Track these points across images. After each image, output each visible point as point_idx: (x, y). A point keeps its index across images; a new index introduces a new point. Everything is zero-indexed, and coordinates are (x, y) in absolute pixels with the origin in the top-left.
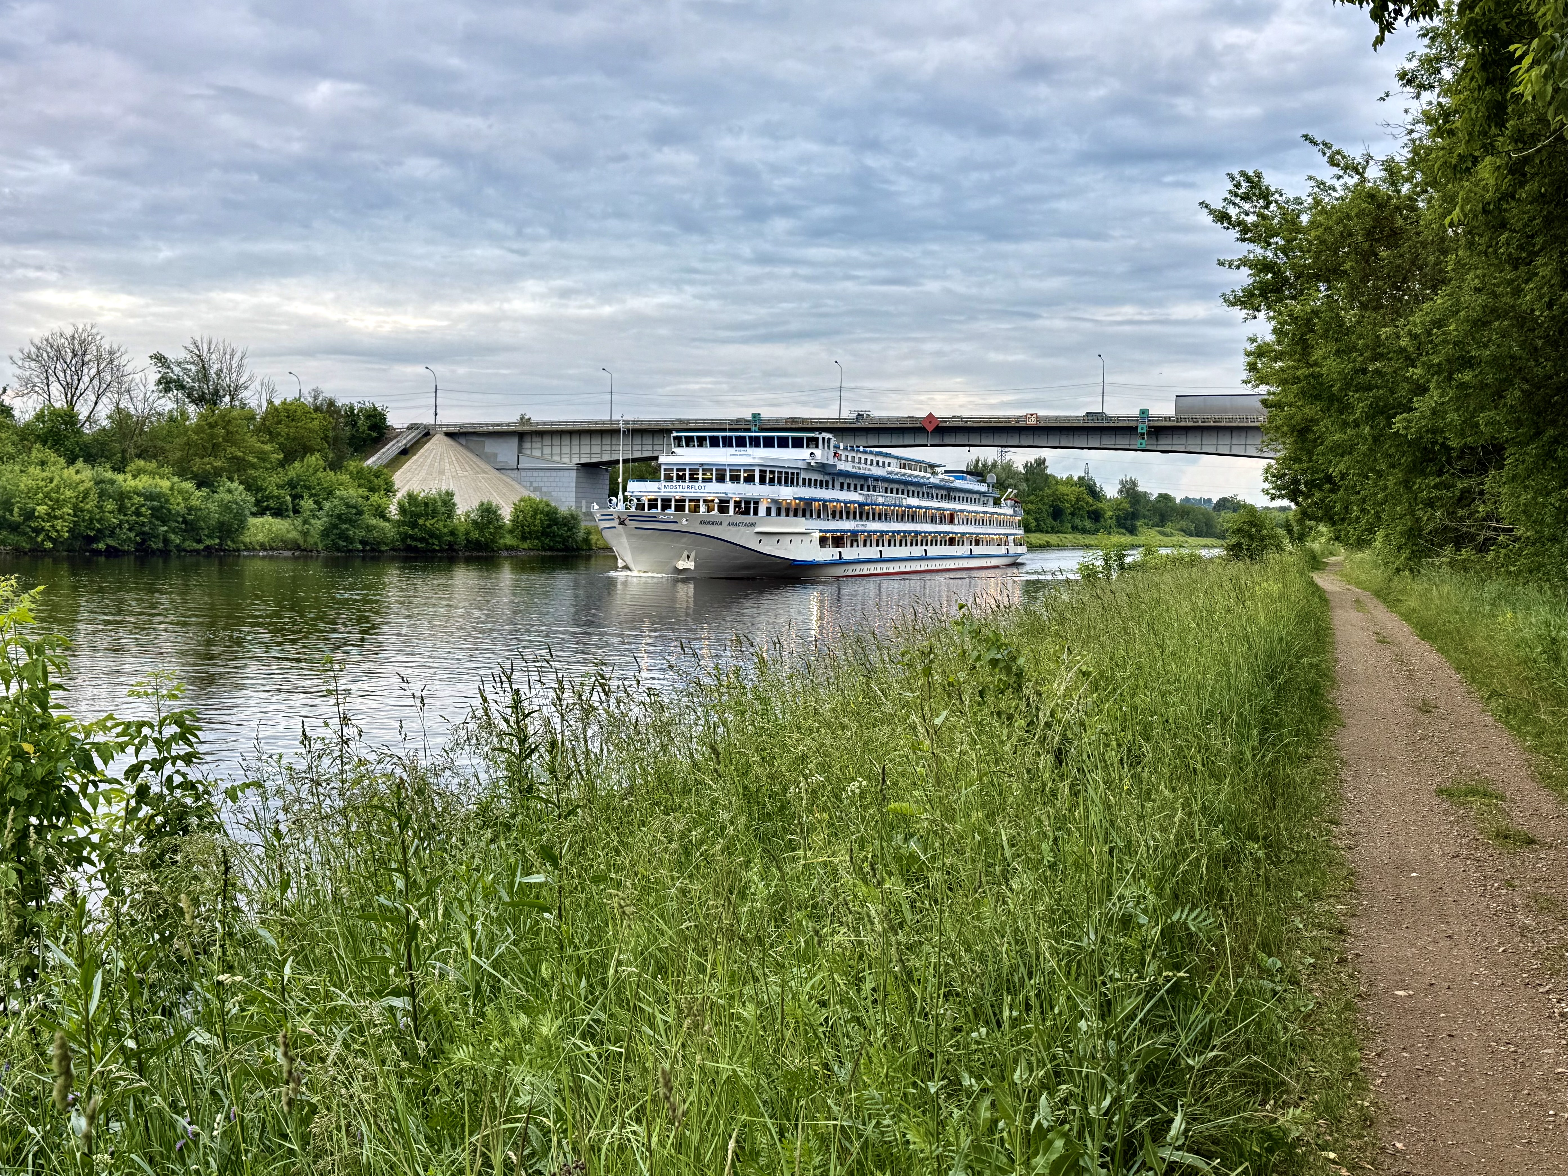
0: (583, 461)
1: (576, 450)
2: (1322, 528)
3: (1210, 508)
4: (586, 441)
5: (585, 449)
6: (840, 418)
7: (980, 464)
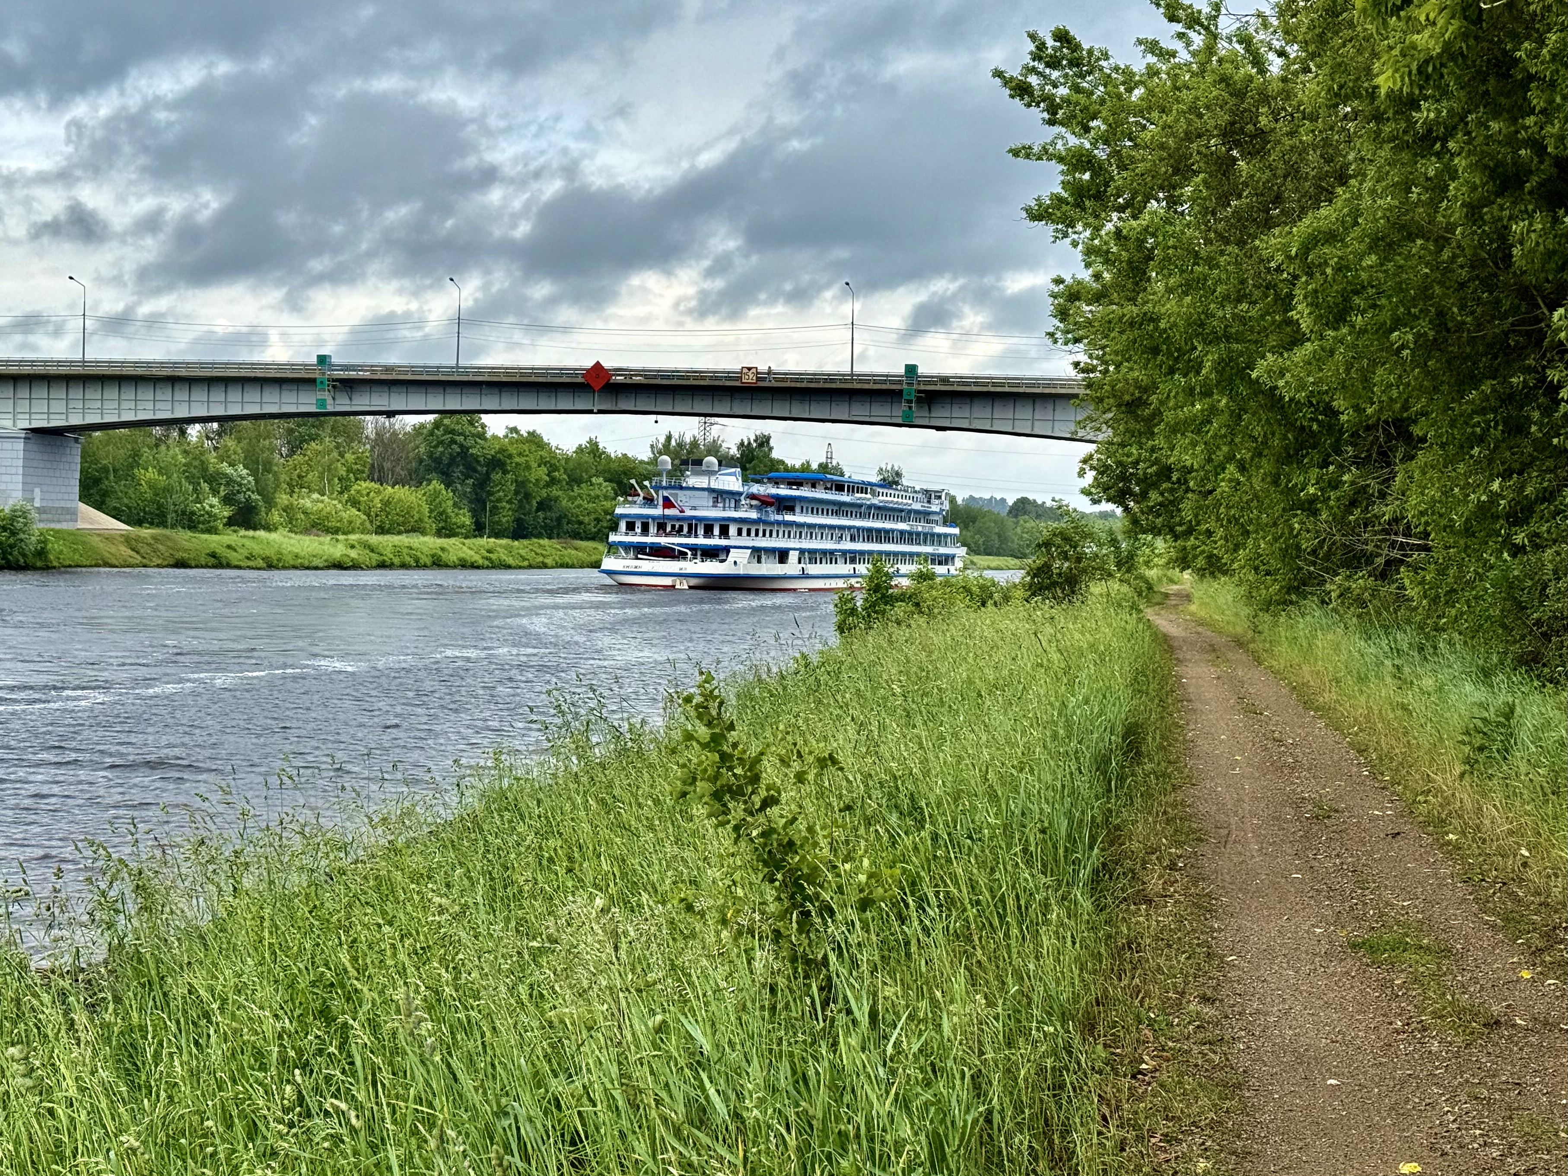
0: (35, 424)
1: (23, 406)
2: (1160, 544)
3: (1004, 513)
4: (40, 392)
5: (40, 406)
6: (458, 367)
7: (673, 443)
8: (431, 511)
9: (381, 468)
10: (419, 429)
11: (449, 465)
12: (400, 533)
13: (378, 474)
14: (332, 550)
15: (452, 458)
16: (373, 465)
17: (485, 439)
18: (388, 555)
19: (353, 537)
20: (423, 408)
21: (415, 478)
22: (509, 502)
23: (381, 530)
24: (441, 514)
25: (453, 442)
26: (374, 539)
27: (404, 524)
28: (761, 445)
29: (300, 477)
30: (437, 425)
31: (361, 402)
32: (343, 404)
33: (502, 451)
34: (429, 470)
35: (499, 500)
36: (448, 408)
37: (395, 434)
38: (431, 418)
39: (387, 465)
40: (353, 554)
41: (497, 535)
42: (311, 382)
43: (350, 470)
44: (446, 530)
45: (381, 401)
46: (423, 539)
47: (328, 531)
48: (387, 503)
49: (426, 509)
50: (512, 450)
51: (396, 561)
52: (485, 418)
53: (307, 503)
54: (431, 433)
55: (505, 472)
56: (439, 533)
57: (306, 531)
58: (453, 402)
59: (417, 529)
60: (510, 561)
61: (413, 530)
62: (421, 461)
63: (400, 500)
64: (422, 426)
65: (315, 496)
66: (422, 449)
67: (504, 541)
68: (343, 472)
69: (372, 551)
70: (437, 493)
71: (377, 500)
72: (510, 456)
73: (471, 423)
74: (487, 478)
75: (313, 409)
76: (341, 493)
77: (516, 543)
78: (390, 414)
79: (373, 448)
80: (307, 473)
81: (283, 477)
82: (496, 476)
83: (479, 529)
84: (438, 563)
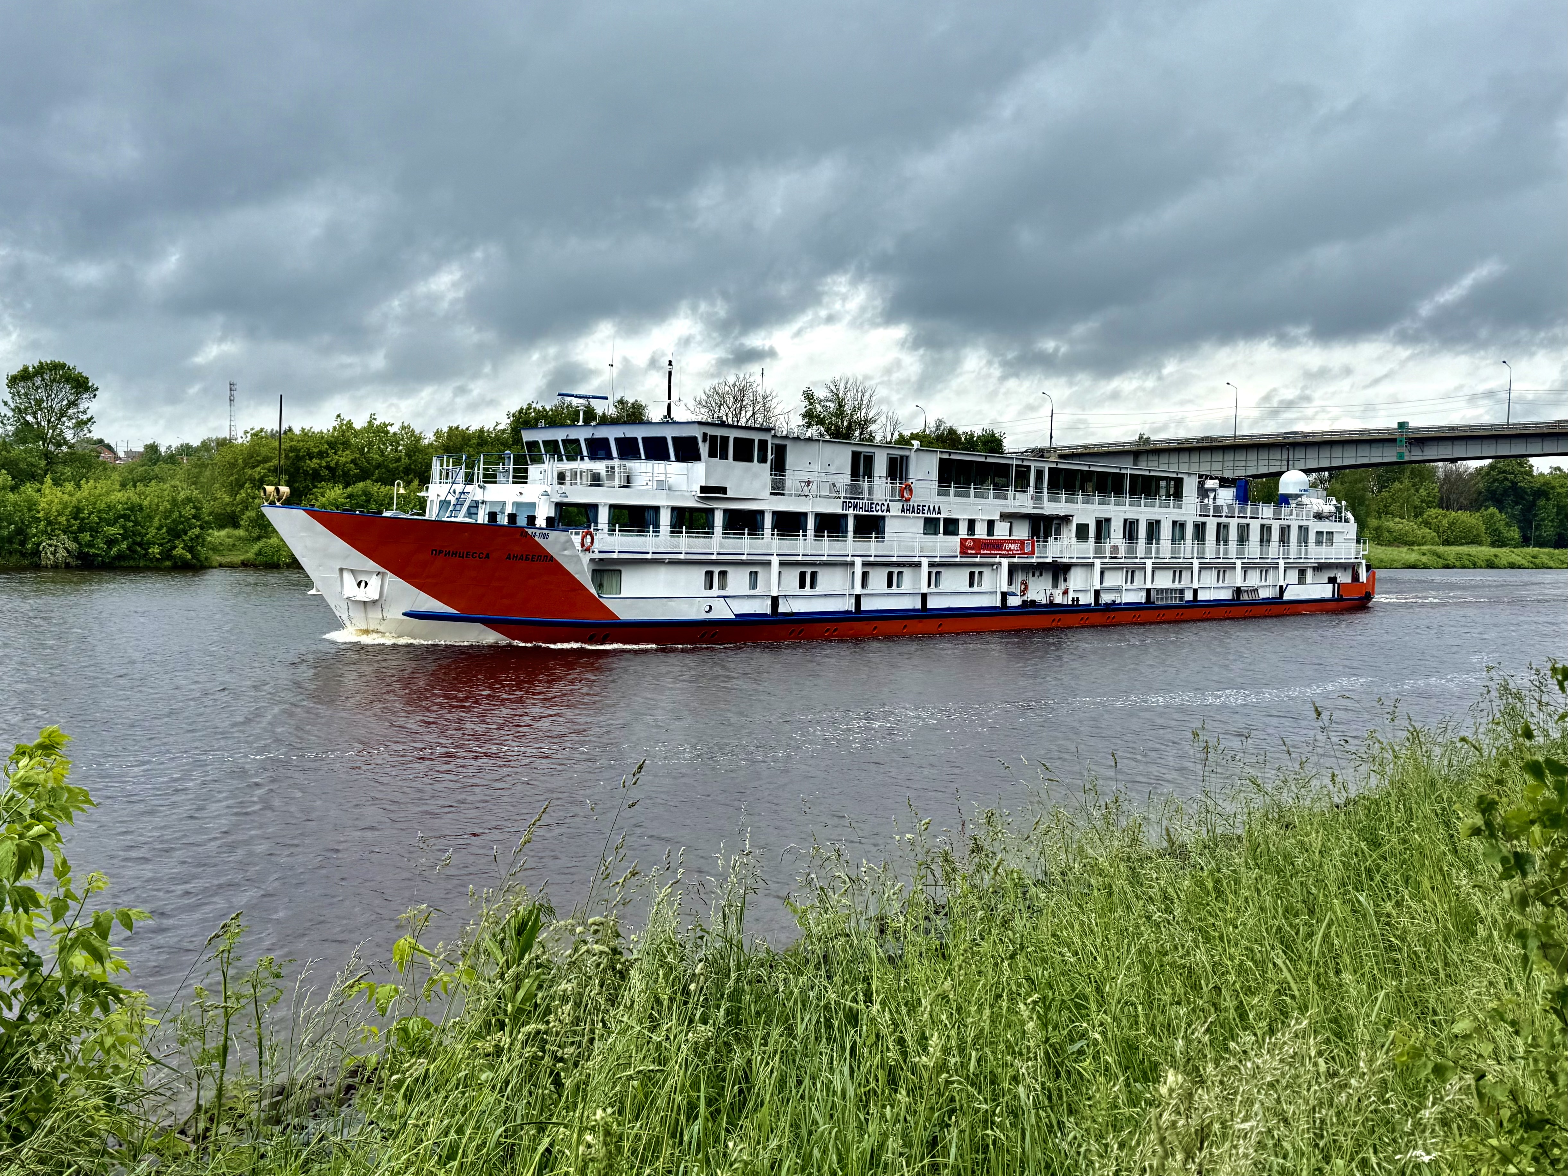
6: (1508, 424)
8: (1487, 529)
9: (1449, 499)
10: (1479, 470)
11: (1502, 495)
12: (1462, 544)
13: (1445, 503)
14: (1407, 557)
15: (1505, 491)
16: (1442, 498)
17: (1532, 476)
18: (1452, 560)
19: (1424, 548)
20: (1479, 455)
21: (1475, 505)
22: (1552, 521)
23: (1447, 543)
24: (1495, 531)
25: (1506, 479)
26: (1441, 549)
27: (1465, 538)
29: (1385, 506)
30: (1491, 467)
31: (1430, 452)
32: (1417, 455)
33: (1546, 483)
34: (1486, 500)
35: (1543, 520)
36: (1499, 454)
37: (1460, 475)
38: (1487, 462)
39: (1453, 497)
40: (1424, 559)
41: (1542, 545)
42: (1393, 441)
43: (1422, 501)
44: (1499, 542)
45: (1446, 451)
46: (1480, 548)
47: (1406, 543)
48: (1452, 524)
49: (1483, 528)
50: (1555, 483)
51: (1457, 564)
52: (1532, 461)
53: (1391, 524)
54: (1488, 474)
55: (1548, 499)
56: (1493, 544)
57: (1390, 544)
58: (1504, 449)
59: (1475, 541)
60: (1552, 564)
61: (1472, 542)
62: (1480, 493)
63: (1463, 522)
64: (1482, 468)
65: (1397, 519)
66: (1481, 485)
67: (1546, 550)
68: (1417, 502)
69: (1439, 557)
70: (1492, 515)
71: (1445, 522)
72: (1553, 488)
73: (1521, 465)
74: (1533, 504)
75: (1394, 459)
76: (1416, 516)
77: (1557, 551)
78: (1454, 460)
79: (1442, 486)
80: (1391, 504)
81: (1374, 507)
82: (1542, 502)
83: (1526, 541)
84: (1491, 565)
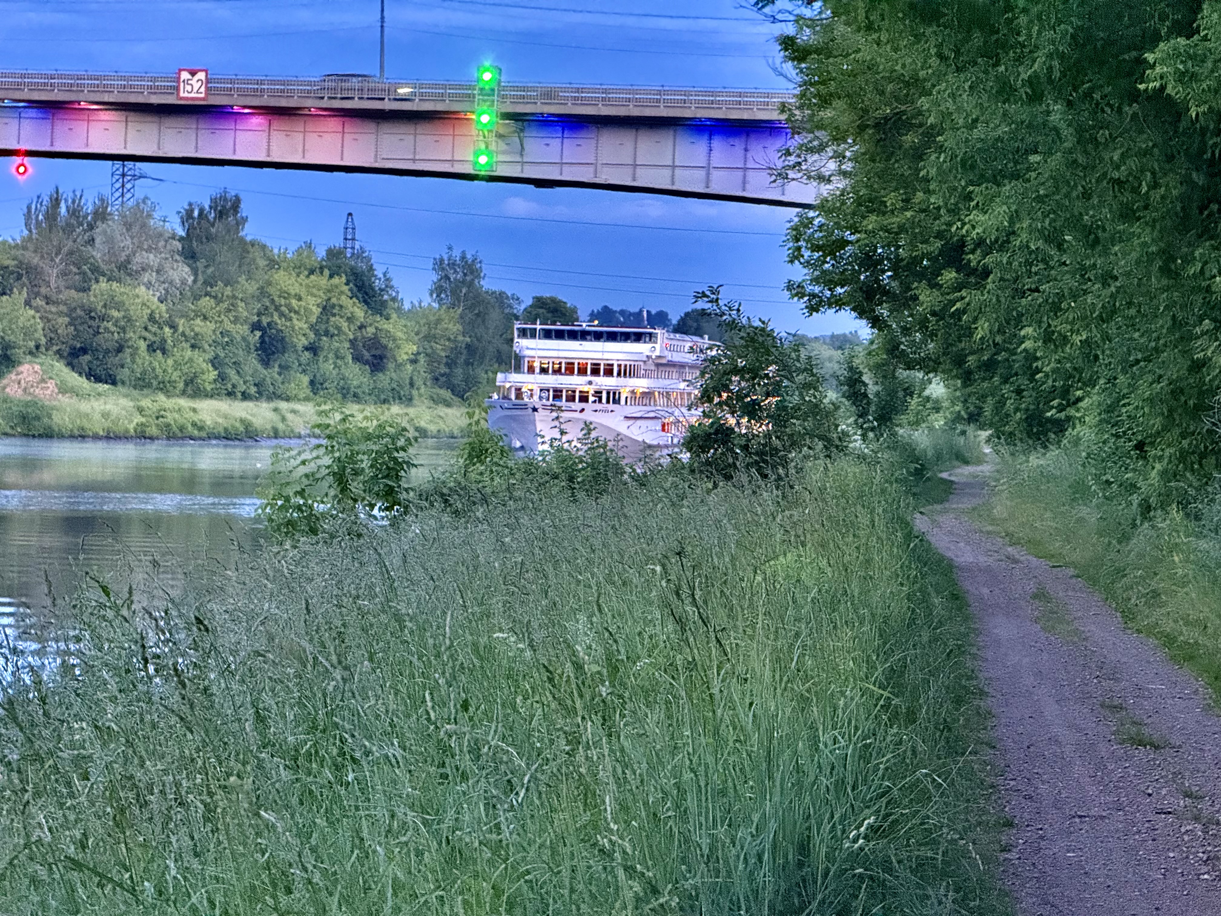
7: (63, 209)
28: (221, 214)
